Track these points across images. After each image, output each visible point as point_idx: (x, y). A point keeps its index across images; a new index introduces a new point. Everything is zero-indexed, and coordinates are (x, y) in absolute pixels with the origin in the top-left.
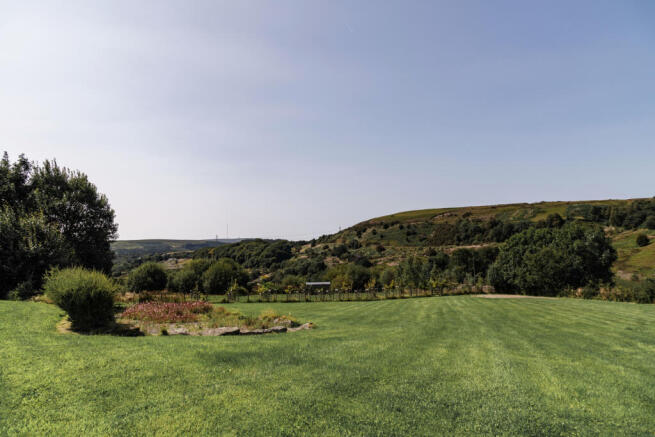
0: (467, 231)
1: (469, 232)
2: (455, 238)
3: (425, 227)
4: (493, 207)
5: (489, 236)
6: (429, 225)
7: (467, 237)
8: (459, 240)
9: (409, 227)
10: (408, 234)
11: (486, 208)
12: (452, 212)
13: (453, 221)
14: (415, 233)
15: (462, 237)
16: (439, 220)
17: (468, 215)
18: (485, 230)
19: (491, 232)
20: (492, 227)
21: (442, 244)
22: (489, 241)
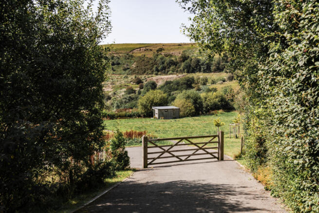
0: (163, 63)
1: (165, 64)
2: (154, 69)
3: (126, 58)
4: (180, 45)
5: (181, 68)
6: (129, 57)
7: (164, 68)
8: (158, 70)
9: (112, 58)
10: (113, 64)
11: (174, 45)
12: (147, 47)
13: (150, 55)
14: (118, 64)
15: (159, 68)
16: (137, 54)
17: (161, 50)
18: (177, 63)
19: (183, 65)
20: (184, 61)
21: (143, 74)
22: (182, 72)
